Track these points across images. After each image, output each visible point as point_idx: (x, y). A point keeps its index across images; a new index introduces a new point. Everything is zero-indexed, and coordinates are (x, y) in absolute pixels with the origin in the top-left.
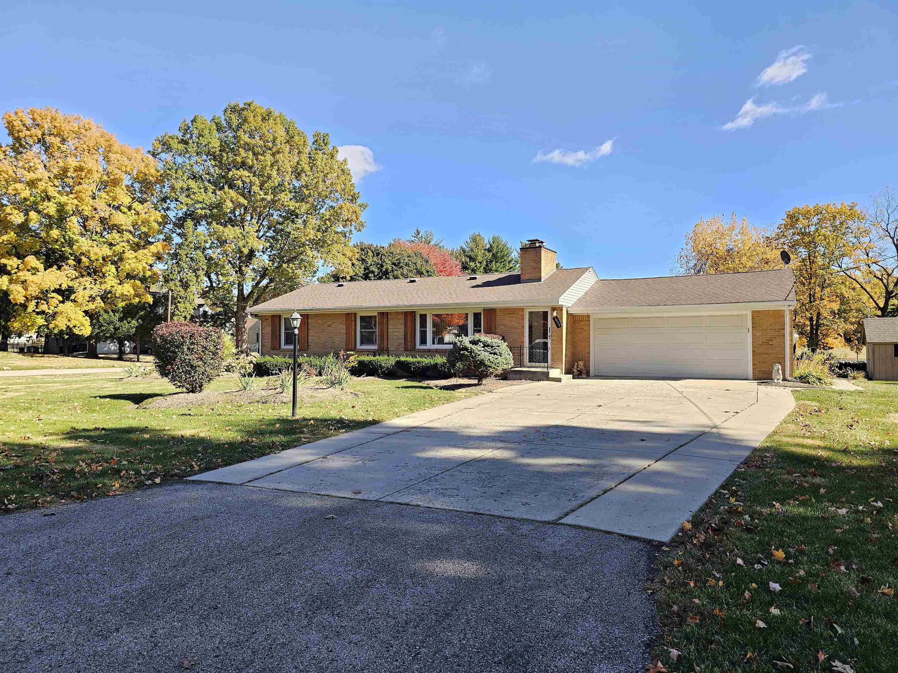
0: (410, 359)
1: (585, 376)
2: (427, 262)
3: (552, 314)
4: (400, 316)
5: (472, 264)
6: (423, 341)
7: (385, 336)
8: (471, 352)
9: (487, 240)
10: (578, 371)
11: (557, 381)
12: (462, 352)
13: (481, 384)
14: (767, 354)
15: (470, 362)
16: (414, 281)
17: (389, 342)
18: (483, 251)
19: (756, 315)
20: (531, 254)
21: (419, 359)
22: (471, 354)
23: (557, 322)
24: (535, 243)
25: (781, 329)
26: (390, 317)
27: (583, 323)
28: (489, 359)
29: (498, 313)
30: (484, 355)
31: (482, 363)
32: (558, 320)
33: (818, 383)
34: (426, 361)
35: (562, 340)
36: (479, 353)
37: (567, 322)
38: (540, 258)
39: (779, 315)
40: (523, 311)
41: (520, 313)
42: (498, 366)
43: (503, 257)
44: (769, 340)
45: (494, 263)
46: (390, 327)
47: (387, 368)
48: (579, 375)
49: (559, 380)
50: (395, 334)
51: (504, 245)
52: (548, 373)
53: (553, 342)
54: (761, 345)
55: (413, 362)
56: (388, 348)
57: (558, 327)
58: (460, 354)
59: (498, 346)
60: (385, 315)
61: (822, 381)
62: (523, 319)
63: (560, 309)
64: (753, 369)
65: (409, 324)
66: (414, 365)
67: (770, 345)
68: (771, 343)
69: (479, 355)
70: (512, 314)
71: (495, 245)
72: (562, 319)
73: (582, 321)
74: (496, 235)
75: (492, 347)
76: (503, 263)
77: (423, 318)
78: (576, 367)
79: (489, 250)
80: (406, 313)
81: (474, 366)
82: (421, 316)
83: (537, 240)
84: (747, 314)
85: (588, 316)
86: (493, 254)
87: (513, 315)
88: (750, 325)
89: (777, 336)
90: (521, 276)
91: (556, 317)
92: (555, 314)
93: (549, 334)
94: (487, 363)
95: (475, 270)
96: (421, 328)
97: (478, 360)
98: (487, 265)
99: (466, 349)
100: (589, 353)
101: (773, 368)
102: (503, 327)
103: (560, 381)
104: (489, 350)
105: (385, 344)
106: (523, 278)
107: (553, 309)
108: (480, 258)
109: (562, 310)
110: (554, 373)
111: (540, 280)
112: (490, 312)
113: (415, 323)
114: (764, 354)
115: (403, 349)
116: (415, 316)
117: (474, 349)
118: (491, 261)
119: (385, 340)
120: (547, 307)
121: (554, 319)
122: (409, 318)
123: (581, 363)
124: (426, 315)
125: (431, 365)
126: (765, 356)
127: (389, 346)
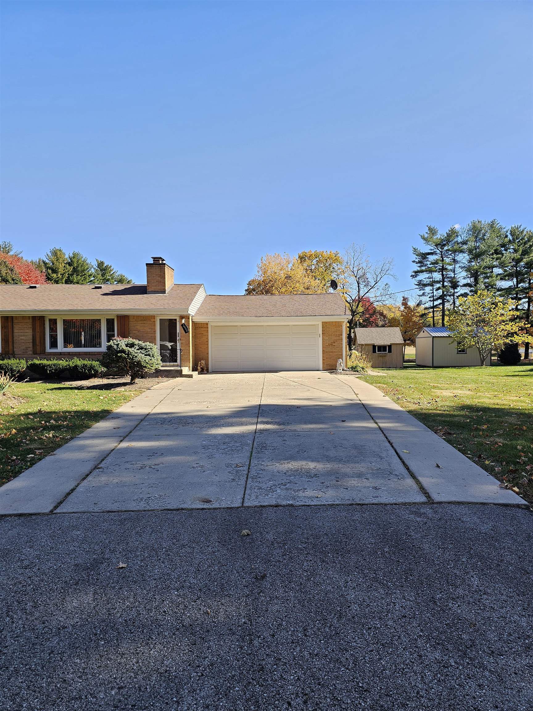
0: (45, 362)
1: (206, 372)
2: (12, 270)
3: (181, 321)
4: (28, 321)
5: (55, 275)
6: (54, 344)
7: (10, 340)
8: (128, 354)
9: (67, 254)
10: (201, 368)
11: (189, 377)
12: (119, 355)
13: (134, 383)
14: (332, 352)
15: (127, 363)
16: (35, 287)
17: (15, 345)
18: (63, 265)
19: (324, 324)
20: (156, 270)
21: (55, 362)
22: (128, 356)
23: (185, 328)
24: (159, 260)
25: (340, 335)
26: (15, 321)
27: (202, 329)
28: (145, 361)
29: (131, 319)
30: (140, 356)
31: (139, 363)
32: (186, 327)
33: (363, 372)
34: (63, 363)
35: (189, 343)
36: (136, 355)
37: (192, 328)
38: (165, 274)
39: (338, 325)
40: (155, 318)
41: (152, 320)
42: (152, 367)
43: (83, 271)
44: (333, 343)
45: (75, 276)
46: (15, 331)
47: (19, 371)
48: (202, 372)
49: (190, 376)
50: (22, 338)
51: (84, 261)
52: (181, 371)
53: (182, 345)
54: (328, 346)
55: (49, 365)
56: (14, 352)
57: (186, 332)
58: (117, 356)
59: (151, 349)
60: (9, 320)
61: (364, 370)
62: (155, 325)
63: (187, 317)
64: (323, 363)
65: (38, 329)
66: (50, 367)
67: (333, 346)
68: (334, 344)
69: (136, 357)
70: (145, 320)
71: (75, 260)
72: (189, 326)
73: (201, 328)
74: (76, 251)
75: (146, 349)
76: (83, 277)
77: (53, 322)
78: (199, 365)
79: (70, 264)
80: (34, 318)
81: (129, 367)
82: (50, 320)
83: (161, 258)
84: (318, 324)
85: (207, 324)
86: (74, 268)
87: (145, 322)
88: (320, 332)
89: (338, 339)
90: (148, 288)
91: (184, 324)
92: (183, 321)
93: (178, 338)
94: (143, 363)
95: (58, 281)
96: (50, 332)
97: (135, 362)
98: (68, 277)
99: (123, 351)
100: (208, 354)
101: (337, 362)
102: (136, 332)
103: (192, 377)
104: (143, 352)
105: (11, 347)
106: (149, 289)
107: (182, 317)
108: (61, 271)
109: (189, 318)
110: (186, 370)
111: (164, 292)
112: (124, 319)
113: (44, 328)
114: (330, 352)
115: (31, 352)
116: (44, 321)
117: (132, 351)
118: (72, 275)
119: (10, 344)
120: (176, 315)
121: (182, 325)
122: (38, 324)
123: (203, 362)
124: (57, 319)
125: (70, 367)
126: (331, 354)
127: (15, 349)
